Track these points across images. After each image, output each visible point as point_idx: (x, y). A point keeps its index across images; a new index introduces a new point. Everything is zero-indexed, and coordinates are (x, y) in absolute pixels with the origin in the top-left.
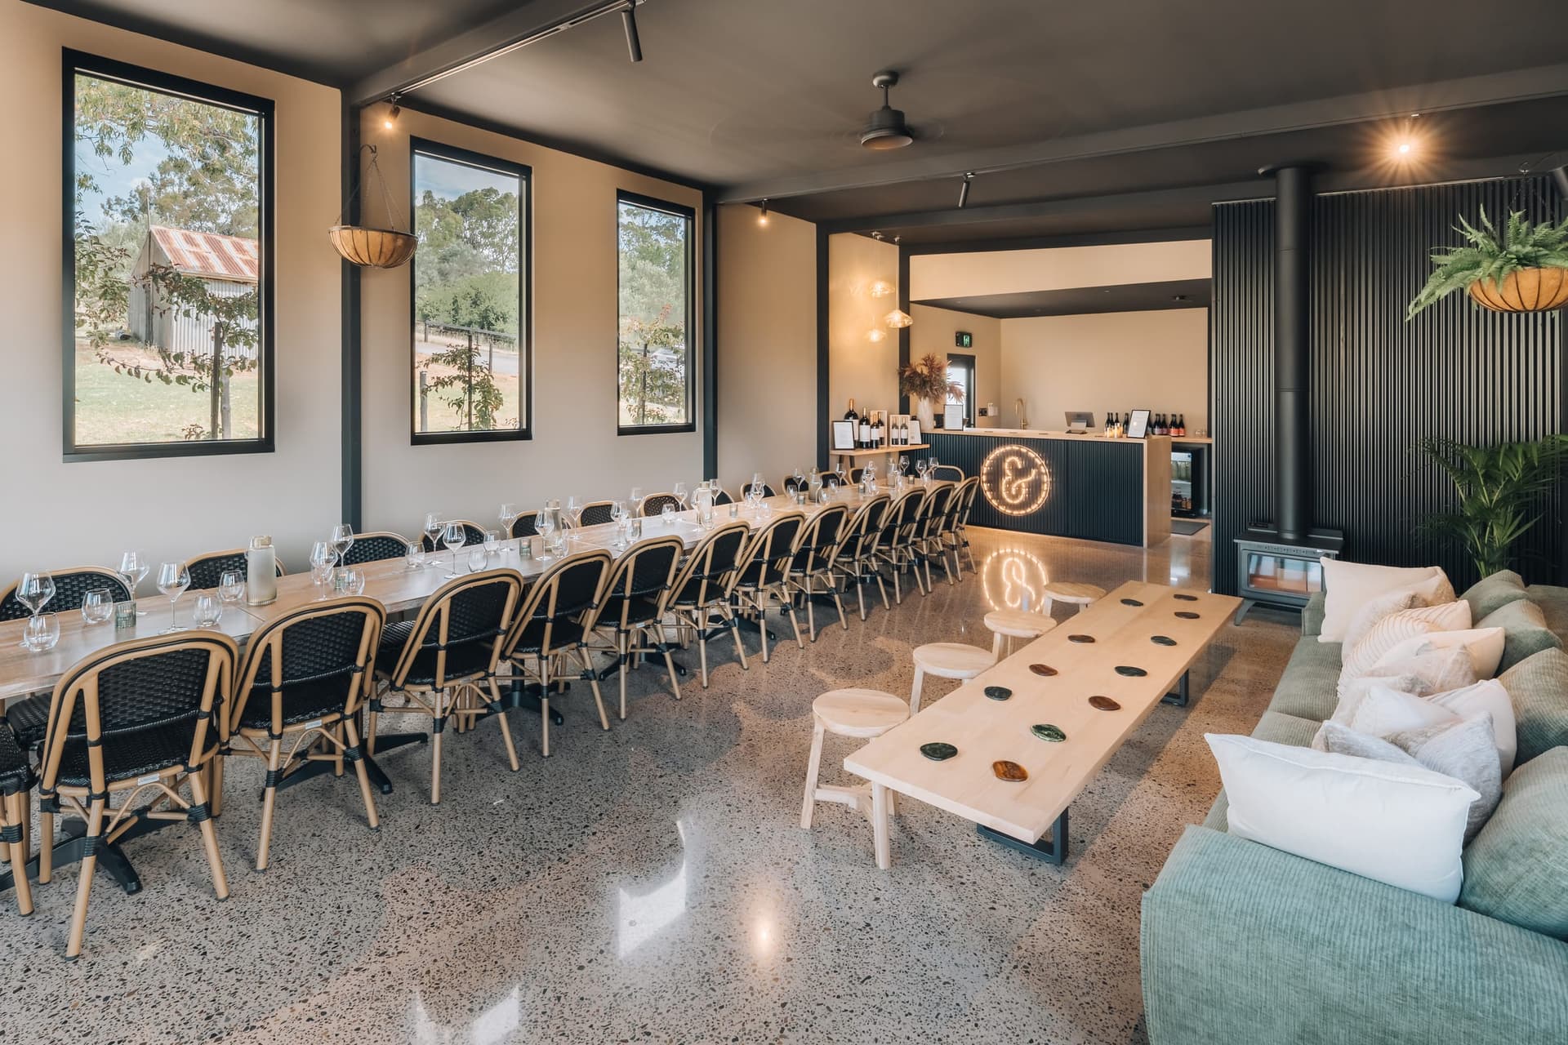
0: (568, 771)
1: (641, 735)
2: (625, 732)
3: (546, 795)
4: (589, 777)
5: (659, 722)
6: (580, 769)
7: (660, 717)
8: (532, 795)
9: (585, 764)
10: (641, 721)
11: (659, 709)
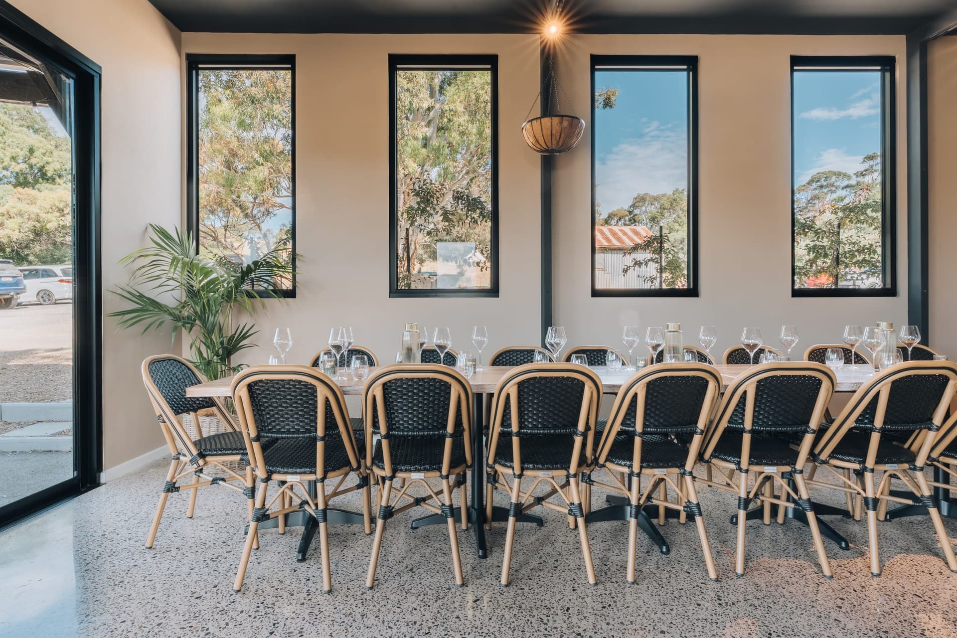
0: (644, 608)
1: (756, 603)
2: (737, 588)
3: (605, 626)
4: (665, 628)
5: (787, 594)
6: (659, 615)
7: (791, 589)
8: (592, 618)
9: (667, 610)
10: (763, 585)
11: (794, 580)
